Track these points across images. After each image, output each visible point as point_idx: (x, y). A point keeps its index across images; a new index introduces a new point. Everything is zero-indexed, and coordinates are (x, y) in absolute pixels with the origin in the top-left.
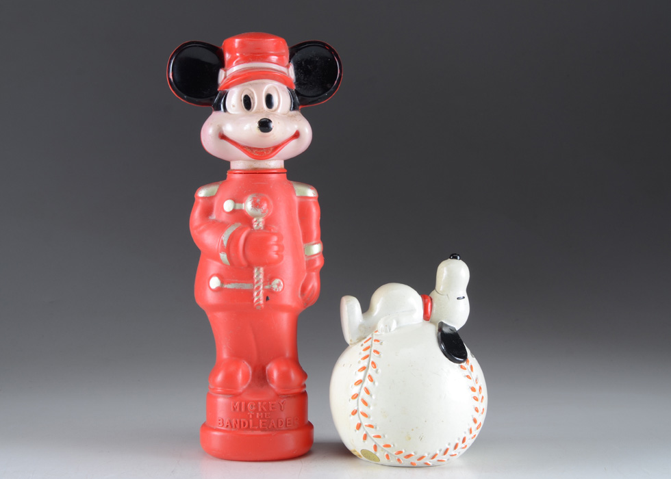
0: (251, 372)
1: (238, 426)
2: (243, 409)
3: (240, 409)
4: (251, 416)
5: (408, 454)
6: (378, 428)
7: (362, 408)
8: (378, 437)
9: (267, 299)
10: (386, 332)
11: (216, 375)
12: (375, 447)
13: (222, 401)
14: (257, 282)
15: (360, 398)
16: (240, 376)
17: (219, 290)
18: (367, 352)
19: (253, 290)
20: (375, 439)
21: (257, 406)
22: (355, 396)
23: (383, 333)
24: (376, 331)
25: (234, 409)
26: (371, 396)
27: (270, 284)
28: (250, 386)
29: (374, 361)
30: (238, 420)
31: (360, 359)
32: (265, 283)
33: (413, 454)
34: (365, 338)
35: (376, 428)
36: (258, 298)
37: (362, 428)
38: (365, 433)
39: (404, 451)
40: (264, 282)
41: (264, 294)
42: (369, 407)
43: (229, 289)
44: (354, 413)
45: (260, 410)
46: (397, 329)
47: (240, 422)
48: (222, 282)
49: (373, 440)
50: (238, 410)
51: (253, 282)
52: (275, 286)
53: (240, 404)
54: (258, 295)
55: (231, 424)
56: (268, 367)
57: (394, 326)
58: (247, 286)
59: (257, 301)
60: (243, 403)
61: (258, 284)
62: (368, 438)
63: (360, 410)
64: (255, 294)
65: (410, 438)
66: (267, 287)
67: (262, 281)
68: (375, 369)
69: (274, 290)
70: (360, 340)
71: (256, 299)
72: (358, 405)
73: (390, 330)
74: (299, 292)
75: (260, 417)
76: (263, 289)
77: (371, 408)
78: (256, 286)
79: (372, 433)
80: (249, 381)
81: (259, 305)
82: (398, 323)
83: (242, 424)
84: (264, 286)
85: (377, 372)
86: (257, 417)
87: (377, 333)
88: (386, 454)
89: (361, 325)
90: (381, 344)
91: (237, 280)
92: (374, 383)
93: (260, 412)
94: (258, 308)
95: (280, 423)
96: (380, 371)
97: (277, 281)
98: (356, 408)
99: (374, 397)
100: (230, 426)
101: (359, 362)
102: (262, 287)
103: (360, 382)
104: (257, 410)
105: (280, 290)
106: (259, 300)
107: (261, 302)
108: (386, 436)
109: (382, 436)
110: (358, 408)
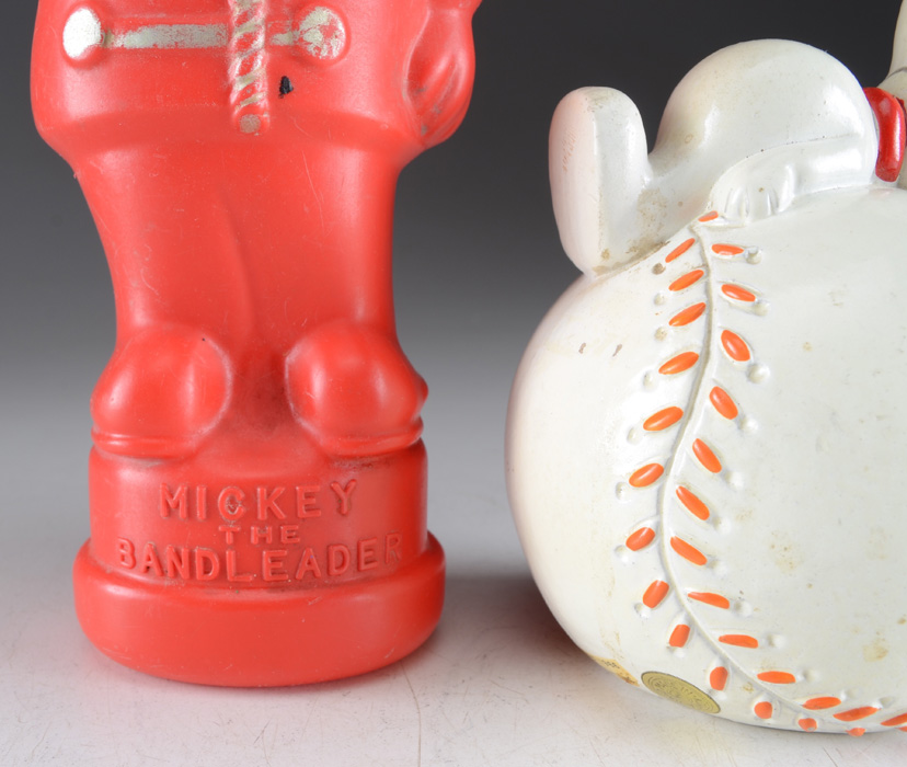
0: (229, 376)
1: (183, 569)
2: (200, 514)
3: (190, 512)
4: (229, 538)
5: (856, 705)
6: (747, 609)
7: (677, 522)
8: (746, 642)
9: (283, 87)
10: (760, 213)
11: (104, 388)
12: (720, 677)
13: (133, 475)
14: (244, 18)
15: (671, 485)
16: (190, 388)
17: (99, 56)
18: (693, 295)
19: (224, 50)
20: (725, 649)
21: (250, 499)
22: (651, 475)
23: (747, 221)
24: (713, 216)
25: (169, 511)
26: (726, 477)
27: (295, 26)
28: (225, 426)
29: (734, 329)
30: (184, 552)
31: (664, 323)
32: (273, 25)
33: (876, 705)
34: (661, 243)
35: (738, 607)
36: (249, 80)
37: (669, 603)
38: (680, 621)
39: (842, 697)
40: (268, 19)
41: (272, 69)
42: (716, 523)
43: (134, 52)
44: (641, 540)
45: (262, 515)
46: (796, 204)
47: (191, 556)
48: (107, 29)
49: (715, 651)
50: (181, 513)
51: (226, 19)
52: (314, 38)
53: (190, 495)
54: (246, 69)
55: (160, 565)
56: (291, 358)
57: (787, 194)
58: (200, 35)
59: (245, 94)
60: (200, 491)
61: (248, 27)
62: (694, 642)
63: (669, 533)
64: (236, 65)
65: (882, 653)
66: (283, 39)
67: (261, 15)
68: (744, 364)
69: (311, 49)
70: (642, 250)
71: (239, 87)
72: (659, 511)
73: (775, 205)
74: (405, 81)
75: (263, 540)
76: (268, 46)
77: (727, 525)
78: (237, 36)
79: (713, 623)
80: (224, 408)
81: (252, 109)
82: (801, 180)
83: (198, 563)
84: (268, 36)
85: (751, 374)
86: (253, 540)
87: (717, 222)
88: (760, 699)
89: (647, 195)
90: (750, 259)
91: (162, 15)
92: (741, 425)
93: (262, 525)
94: (250, 124)
95: (335, 560)
96: (764, 371)
97: (321, 16)
98: (649, 524)
99: (737, 480)
100: (155, 570)
101: (659, 335)
102: (260, 40)
103: (670, 418)
104: (249, 517)
105: (335, 53)
106: (250, 90)
107: (261, 98)
108: (779, 641)
109: (762, 642)
110: (659, 525)
